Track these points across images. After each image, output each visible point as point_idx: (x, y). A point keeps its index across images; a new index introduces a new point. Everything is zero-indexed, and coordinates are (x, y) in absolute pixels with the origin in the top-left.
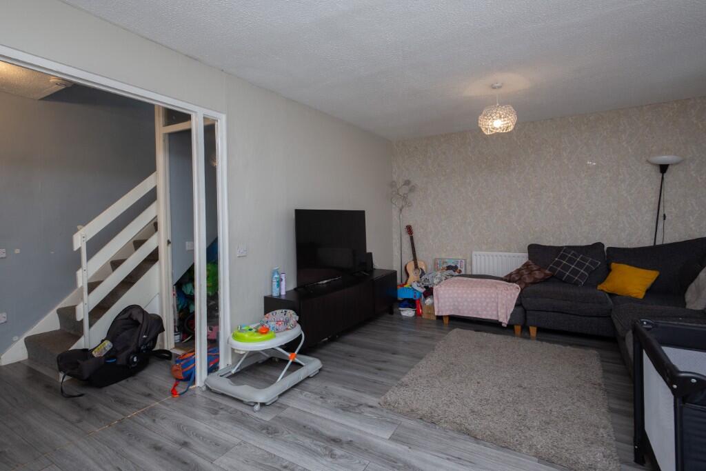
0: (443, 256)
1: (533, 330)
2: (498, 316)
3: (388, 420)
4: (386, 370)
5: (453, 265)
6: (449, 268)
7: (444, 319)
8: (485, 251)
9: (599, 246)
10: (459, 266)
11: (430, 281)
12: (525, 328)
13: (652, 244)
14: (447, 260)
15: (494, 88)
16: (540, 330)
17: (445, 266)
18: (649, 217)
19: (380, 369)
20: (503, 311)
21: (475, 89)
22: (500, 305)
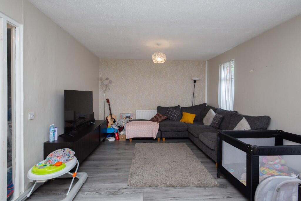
0: (123, 112)
1: (164, 139)
2: (153, 135)
3: (137, 192)
4: (120, 169)
5: (128, 116)
6: (127, 117)
7: (130, 140)
8: (141, 110)
9: (179, 106)
10: (131, 116)
11: (120, 124)
12: (161, 139)
13: (192, 106)
14: (125, 114)
15: (158, 45)
16: (166, 139)
17: (125, 116)
18: (191, 97)
19: (117, 169)
20: (154, 133)
21: (151, 44)
22: (153, 131)
